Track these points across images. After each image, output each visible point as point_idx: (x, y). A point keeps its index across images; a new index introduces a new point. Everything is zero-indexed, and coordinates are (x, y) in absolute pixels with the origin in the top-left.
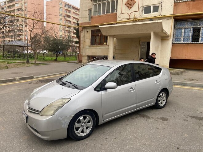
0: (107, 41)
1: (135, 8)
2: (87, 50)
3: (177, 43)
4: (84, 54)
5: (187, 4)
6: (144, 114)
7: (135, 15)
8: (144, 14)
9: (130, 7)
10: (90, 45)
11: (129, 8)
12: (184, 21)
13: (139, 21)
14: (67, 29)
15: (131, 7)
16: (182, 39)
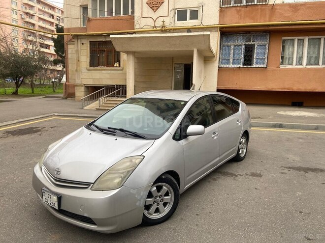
0: (119, 61)
1: (163, 10)
2: (83, 76)
3: (225, 66)
4: (78, 82)
5: (237, 10)
6: (225, 171)
7: (163, 22)
8: (178, 21)
9: (155, 8)
10: (88, 67)
11: (153, 10)
12: (233, 35)
13: (170, 31)
14: (30, 38)
15: (157, 9)
16: (231, 61)
